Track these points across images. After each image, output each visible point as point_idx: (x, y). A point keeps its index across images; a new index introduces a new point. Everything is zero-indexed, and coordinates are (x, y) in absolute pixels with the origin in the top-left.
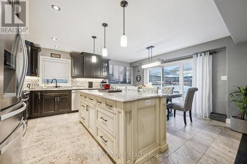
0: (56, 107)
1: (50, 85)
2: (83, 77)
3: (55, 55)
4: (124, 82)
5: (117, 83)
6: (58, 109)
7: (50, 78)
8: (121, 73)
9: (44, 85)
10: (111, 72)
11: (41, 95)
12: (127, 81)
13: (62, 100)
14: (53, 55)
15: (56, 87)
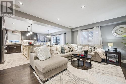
0: (15, 50)
1: (12, 43)
2: (26, 40)
3: (14, 32)
4: (45, 42)
5: (41, 42)
6: (16, 51)
7: (12, 40)
8: (43, 38)
9: (10, 43)
10: (38, 38)
11: (9, 46)
12: (46, 41)
13: (17, 48)
14: (13, 32)
15: (15, 43)
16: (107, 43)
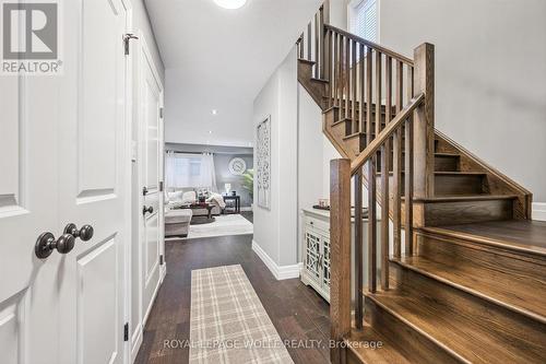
16: (223, 184)
